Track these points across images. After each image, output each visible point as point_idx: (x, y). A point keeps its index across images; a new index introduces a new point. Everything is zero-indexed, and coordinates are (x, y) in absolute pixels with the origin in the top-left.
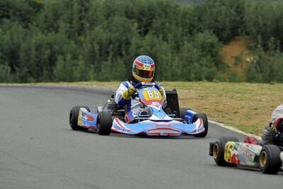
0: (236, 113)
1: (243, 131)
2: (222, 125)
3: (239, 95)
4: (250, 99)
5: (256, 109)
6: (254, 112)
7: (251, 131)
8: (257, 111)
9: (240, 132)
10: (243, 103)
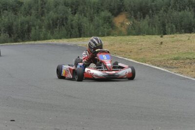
0: (131, 52)
1: (138, 61)
2: (126, 59)
3: (130, 43)
4: (136, 44)
5: (141, 49)
6: (140, 51)
8: (142, 50)
9: (136, 62)
10: (133, 47)
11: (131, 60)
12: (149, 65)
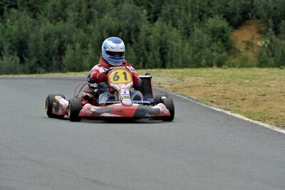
0: (244, 99)
1: (250, 118)
2: (229, 113)
3: (247, 81)
4: (258, 85)
5: (264, 95)
6: (262, 98)
7: (258, 118)
8: (266, 98)
9: (247, 119)
10: (251, 89)
11: (237, 116)
12: (271, 127)
